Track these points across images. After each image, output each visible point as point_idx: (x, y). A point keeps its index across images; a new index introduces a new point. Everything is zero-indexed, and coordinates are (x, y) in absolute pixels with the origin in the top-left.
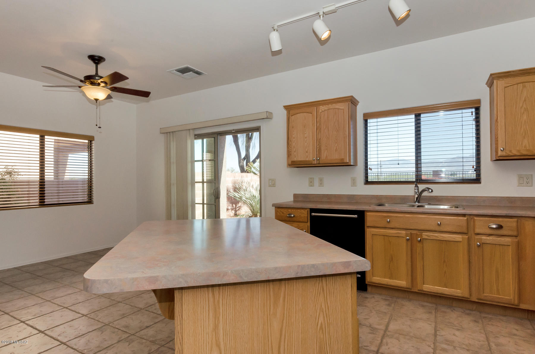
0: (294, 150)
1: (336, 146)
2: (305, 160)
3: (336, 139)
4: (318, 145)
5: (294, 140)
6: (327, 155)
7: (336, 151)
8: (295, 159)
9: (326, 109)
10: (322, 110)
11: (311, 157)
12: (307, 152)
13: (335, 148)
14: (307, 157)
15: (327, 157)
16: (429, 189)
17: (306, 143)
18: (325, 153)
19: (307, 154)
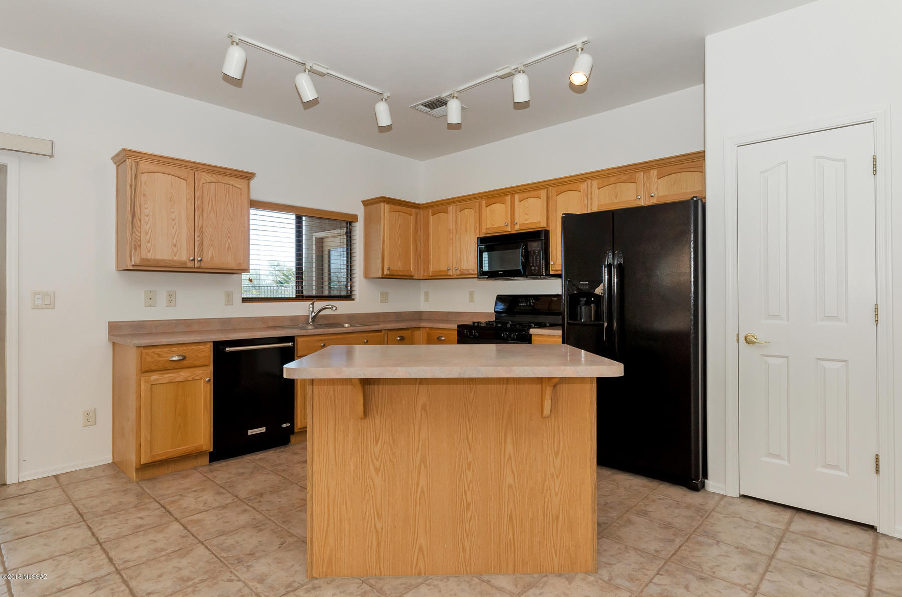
0: (148, 237)
1: (229, 243)
2: (171, 258)
3: (229, 232)
4: (198, 237)
5: (147, 219)
6: (214, 256)
7: (228, 250)
8: (149, 256)
9: (214, 180)
10: (206, 180)
11: (183, 256)
12: (175, 246)
13: (227, 245)
14: (175, 255)
15: (212, 257)
16: (333, 306)
17: (173, 228)
18: (210, 251)
19: (175, 249)
